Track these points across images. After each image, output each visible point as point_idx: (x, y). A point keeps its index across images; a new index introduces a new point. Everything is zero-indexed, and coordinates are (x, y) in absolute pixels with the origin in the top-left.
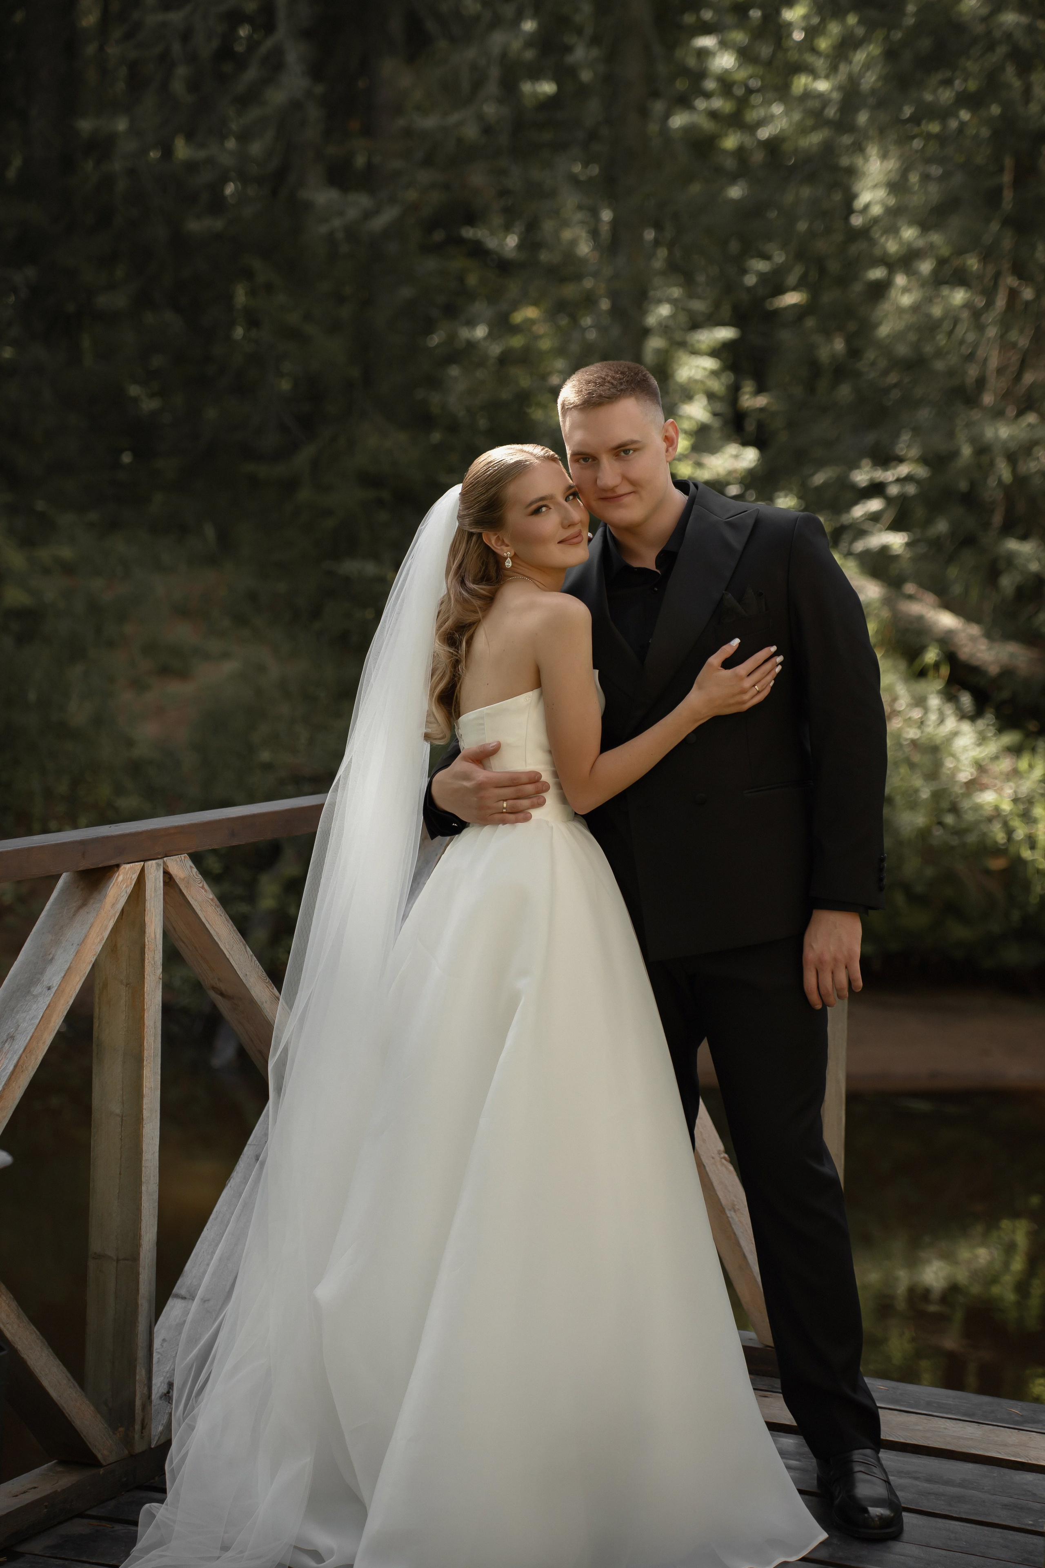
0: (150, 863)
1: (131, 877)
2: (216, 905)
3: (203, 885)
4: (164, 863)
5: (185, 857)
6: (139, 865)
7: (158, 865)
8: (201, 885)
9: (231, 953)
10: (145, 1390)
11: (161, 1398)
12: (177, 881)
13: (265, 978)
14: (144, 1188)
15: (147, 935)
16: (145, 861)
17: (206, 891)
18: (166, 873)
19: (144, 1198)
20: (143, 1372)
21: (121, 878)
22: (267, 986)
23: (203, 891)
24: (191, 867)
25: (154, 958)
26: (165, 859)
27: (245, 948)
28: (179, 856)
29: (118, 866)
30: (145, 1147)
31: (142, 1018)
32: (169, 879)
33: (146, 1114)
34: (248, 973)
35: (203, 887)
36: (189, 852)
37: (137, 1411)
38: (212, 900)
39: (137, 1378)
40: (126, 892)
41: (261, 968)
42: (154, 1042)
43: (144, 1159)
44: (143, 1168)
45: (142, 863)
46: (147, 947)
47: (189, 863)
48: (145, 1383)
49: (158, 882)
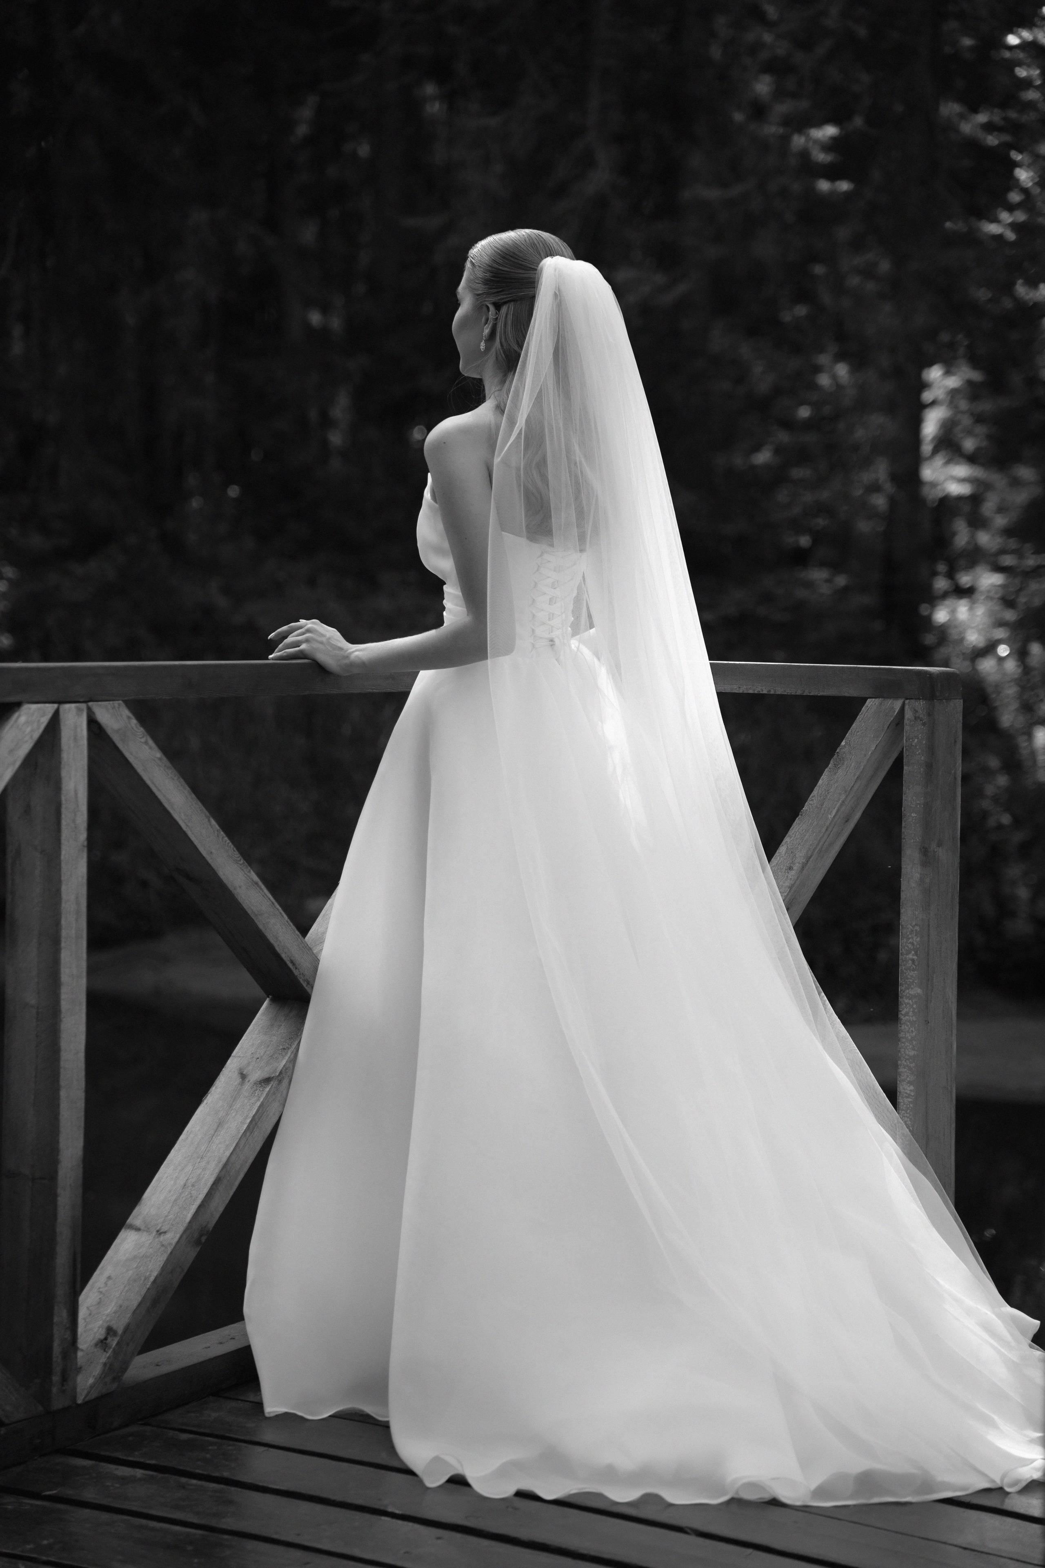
0: (67, 706)
1: (39, 721)
2: (165, 766)
3: (147, 740)
4: (89, 710)
5: (119, 705)
6: (50, 708)
7: (79, 710)
8: (143, 740)
9: (189, 824)
10: (68, 1335)
11: (96, 1345)
12: (109, 731)
13: (239, 859)
14: (63, 1093)
15: (64, 792)
16: (60, 703)
17: (150, 748)
18: (93, 723)
19: (64, 1105)
20: (65, 1314)
21: (23, 719)
22: (241, 868)
23: (147, 748)
24: (129, 718)
25: (74, 821)
26: (90, 704)
27: (209, 820)
28: (111, 702)
29: (18, 705)
30: (63, 1044)
31: (58, 892)
32: (95, 728)
33: (64, 1005)
34: (213, 851)
35: (146, 743)
36: (126, 699)
37: (54, 1359)
38: (160, 759)
39: (56, 1319)
40: (31, 737)
41: (232, 846)
42: (77, 920)
43: (63, 1059)
44: (62, 1070)
45: (56, 706)
46: (64, 807)
47: (126, 712)
48: (68, 1325)
49: (79, 730)
